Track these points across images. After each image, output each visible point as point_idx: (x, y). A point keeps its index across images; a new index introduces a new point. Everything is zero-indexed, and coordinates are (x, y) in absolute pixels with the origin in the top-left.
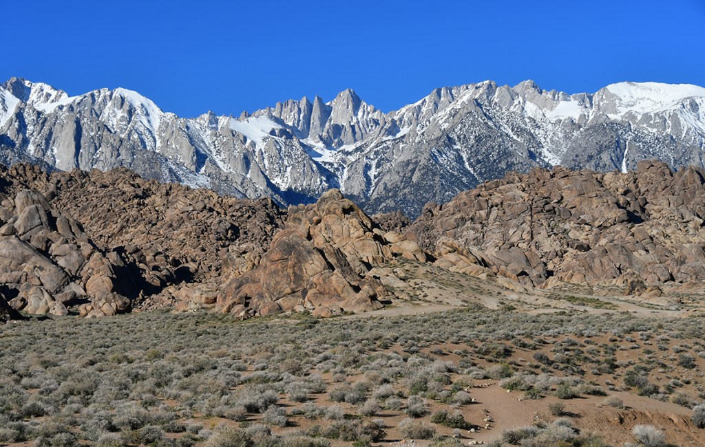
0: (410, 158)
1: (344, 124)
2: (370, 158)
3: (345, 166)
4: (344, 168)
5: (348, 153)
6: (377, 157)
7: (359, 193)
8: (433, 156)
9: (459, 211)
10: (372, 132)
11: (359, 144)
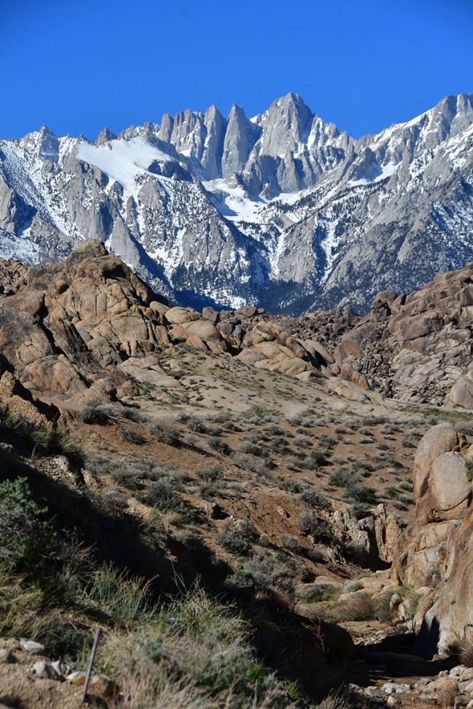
0: (395, 219)
1: (282, 156)
2: (325, 218)
3: (281, 230)
4: (278, 234)
5: (286, 208)
6: (338, 216)
7: (304, 279)
8: (435, 216)
9: (433, 306)
10: (331, 171)
11: (306, 193)
